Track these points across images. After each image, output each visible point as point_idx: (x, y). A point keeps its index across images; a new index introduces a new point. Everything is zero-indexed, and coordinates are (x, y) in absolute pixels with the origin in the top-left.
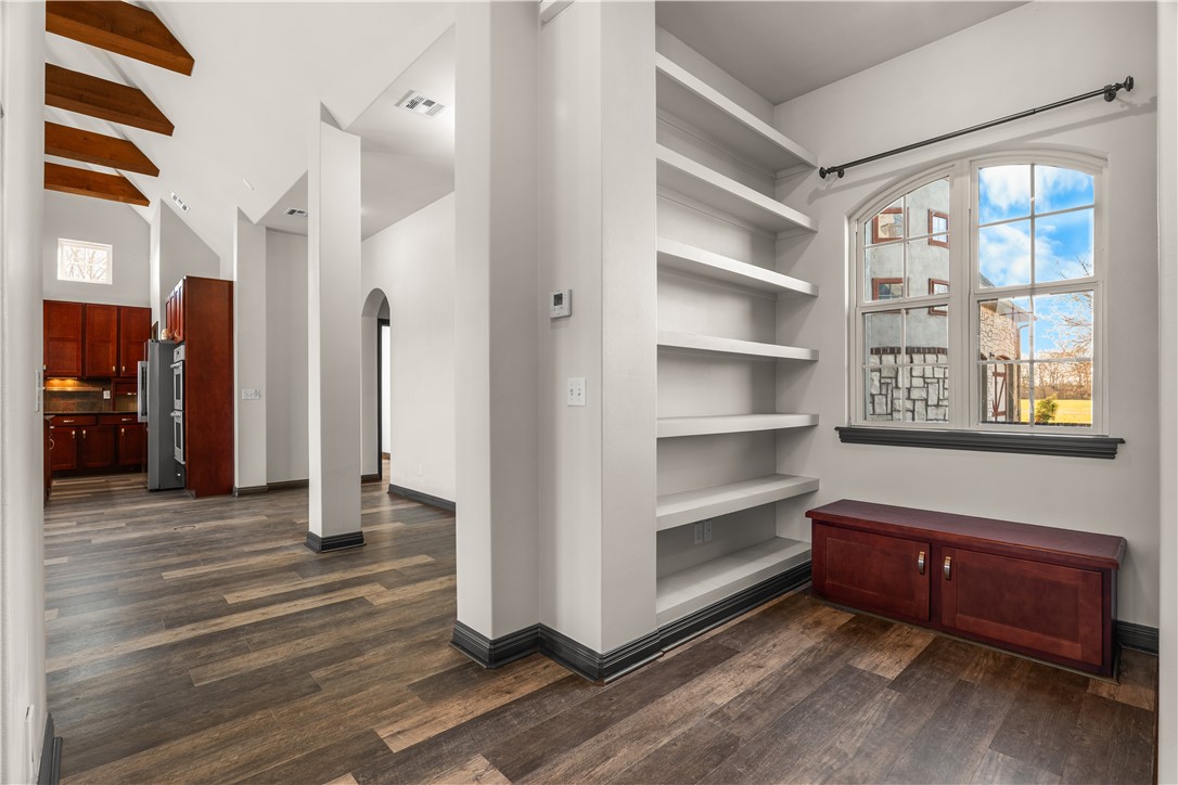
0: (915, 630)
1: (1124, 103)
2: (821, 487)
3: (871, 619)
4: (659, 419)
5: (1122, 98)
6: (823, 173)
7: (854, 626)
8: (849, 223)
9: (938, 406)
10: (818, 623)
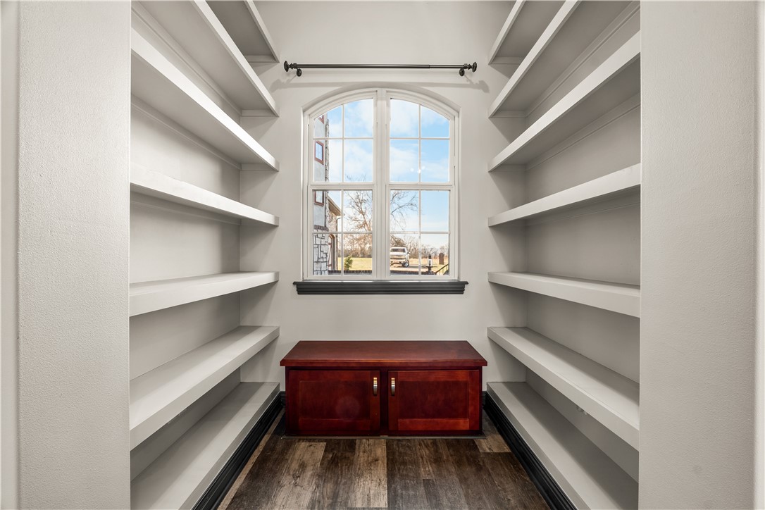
0: (371, 441)
1: (469, 80)
2: (281, 334)
3: (338, 442)
4: (132, 285)
5: (468, 76)
6: (287, 67)
7: (331, 456)
8: (304, 116)
9: (318, 262)
10: (303, 466)
